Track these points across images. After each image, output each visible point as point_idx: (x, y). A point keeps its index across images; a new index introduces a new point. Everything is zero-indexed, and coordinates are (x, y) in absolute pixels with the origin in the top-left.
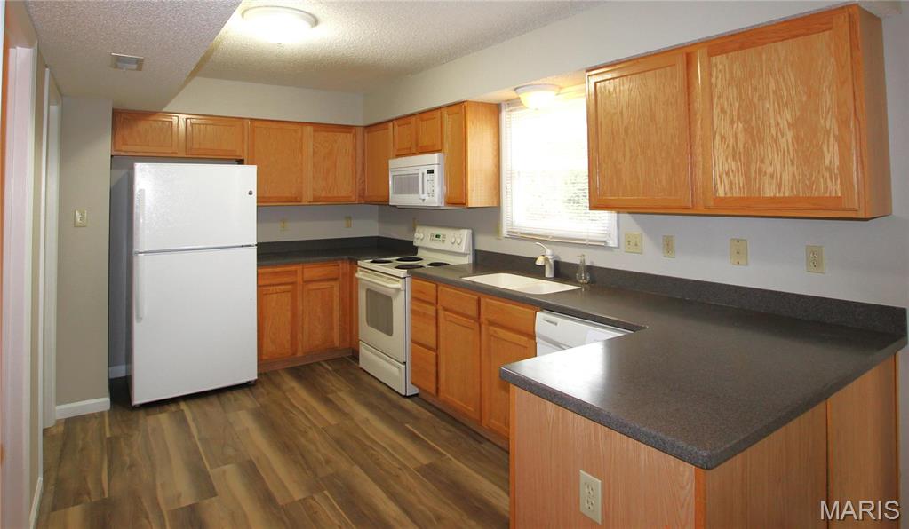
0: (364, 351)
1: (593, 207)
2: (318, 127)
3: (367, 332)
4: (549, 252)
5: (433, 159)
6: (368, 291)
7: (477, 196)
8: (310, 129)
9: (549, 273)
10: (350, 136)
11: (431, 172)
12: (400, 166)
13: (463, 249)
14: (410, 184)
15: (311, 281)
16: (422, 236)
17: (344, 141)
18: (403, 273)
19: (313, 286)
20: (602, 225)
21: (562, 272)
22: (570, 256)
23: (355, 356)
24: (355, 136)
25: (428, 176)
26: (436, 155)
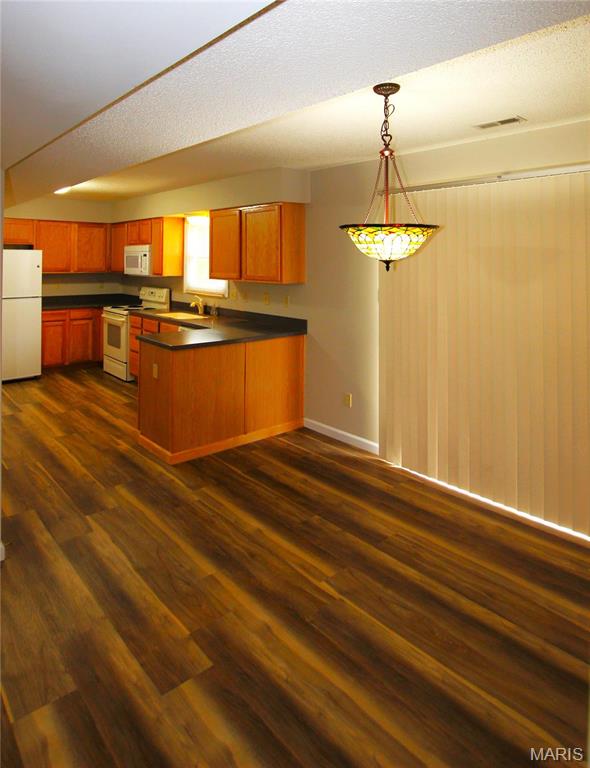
0: (106, 361)
1: (211, 278)
2: (82, 224)
3: (108, 349)
4: (201, 300)
5: (146, 248)
6: (110, 325)
7: (169, 270)
8: (76, 226)
9: (201, 311)
10: (102, 230)
11: (145, 255)
12: (131, 250)
13: (163, 300)
14: (134, 262)
15: (76, 320)
16: (145, 293)
17: (98, 233)
18: (126, 312)
19: (75, 323)
20: (220, 286)
21: (207, 310)
22: (211, 303)
23: (100, 364)
24: (106, 229)
25: (144, 258)
26: (148, 246)
